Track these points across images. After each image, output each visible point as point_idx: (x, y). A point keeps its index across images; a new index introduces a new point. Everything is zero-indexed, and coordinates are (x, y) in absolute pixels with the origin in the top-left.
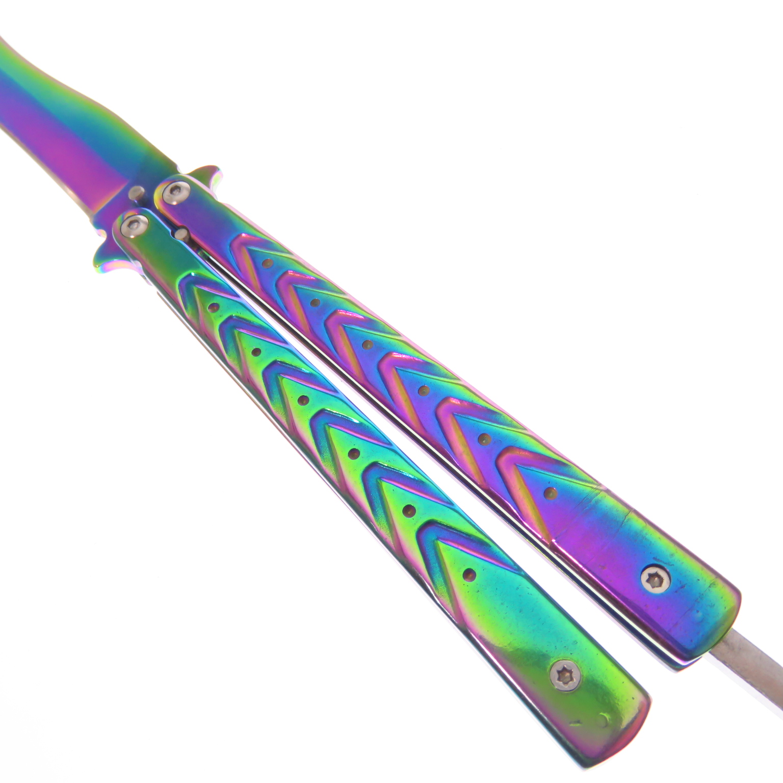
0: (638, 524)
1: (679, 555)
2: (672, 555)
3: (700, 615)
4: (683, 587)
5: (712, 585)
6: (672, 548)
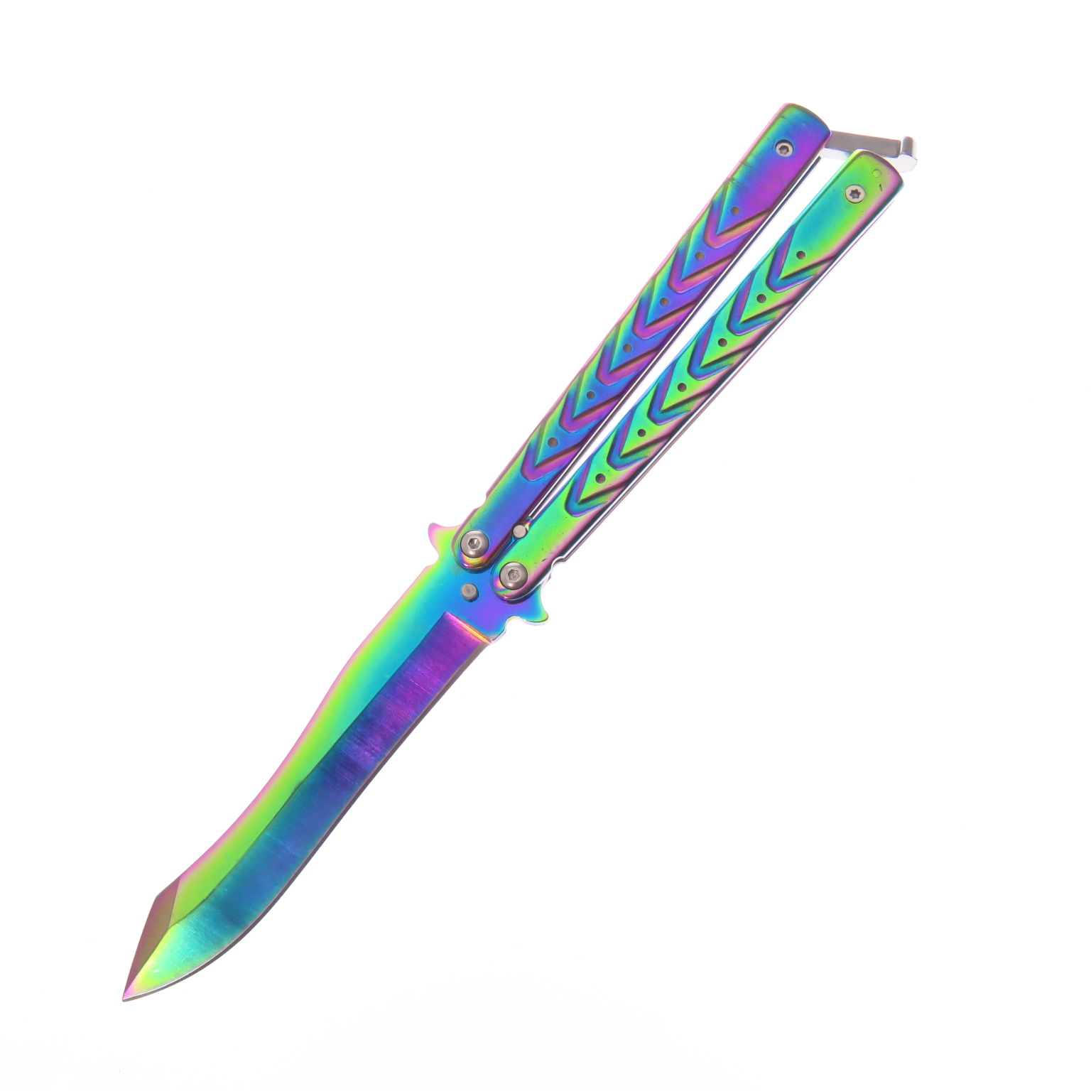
0: (750, 159)
1: (769, 135)
2: (768, 139)
3: (804, 124)
4: (788, 133)
5: (783, 117)
6: (765, 139)
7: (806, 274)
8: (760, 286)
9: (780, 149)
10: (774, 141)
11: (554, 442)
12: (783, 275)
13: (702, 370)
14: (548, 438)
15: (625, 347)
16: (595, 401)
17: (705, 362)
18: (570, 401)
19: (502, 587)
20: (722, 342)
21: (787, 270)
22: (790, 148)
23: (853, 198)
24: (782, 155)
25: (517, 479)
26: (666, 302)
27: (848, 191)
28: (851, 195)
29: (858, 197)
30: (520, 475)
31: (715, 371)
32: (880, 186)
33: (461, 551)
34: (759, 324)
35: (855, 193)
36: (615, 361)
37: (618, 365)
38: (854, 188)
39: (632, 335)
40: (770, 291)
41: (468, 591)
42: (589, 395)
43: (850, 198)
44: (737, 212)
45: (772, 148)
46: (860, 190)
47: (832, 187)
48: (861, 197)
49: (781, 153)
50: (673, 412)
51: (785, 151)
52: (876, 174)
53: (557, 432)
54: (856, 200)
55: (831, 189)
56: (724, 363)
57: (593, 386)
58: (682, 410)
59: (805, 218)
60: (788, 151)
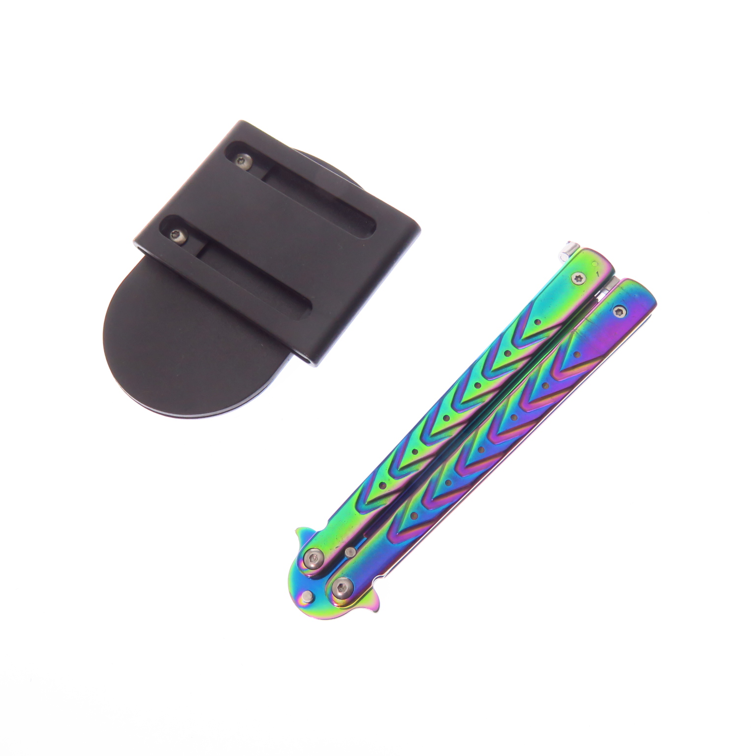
4: (624, 301)
7: (541, 336)
8: (507, 345)
9: (616, 311)
10: (613, 305)
11: (415, 516)
12: (524, 336)
13: (462, 405)
14: (411, 513)
15: (480, 449)
16: (452, 487)
17: (464, 400)
18: (432, 485)
20: (477, 385)
21: (527, 333)
22: (624, 312)
23: (577, 281)
24: (618, 316)
25: (383, 542)
26: (515, 418)
27: (574, 277)
28: (575, 279)
29: (581, 281)
30: (386, 538)
31: (471, 406)
32: (597, 273)
33: (332, 592)
34: (506, 372)
35: (578, 278)
36: (470, 459)
37: (473, 461)
38: (578, 274)
39: (487, 440)
40: (514, 348)
42: (447, 482)
43: (575, 281)
44: (578, 355)
45: (610, 310)
46: (582, 276)
47: (561, 273)
48: (583, 281)
49: (617, 314)
50: (439, 437)
51: (620, 313)
52: (594, 264)
53: (418, 508)
54: (579, 283)
55: (560, 274)
56: (479, 400)
57: (450, 476)
58: (446, 435)
59: (541, 295)
60: (622, 313)
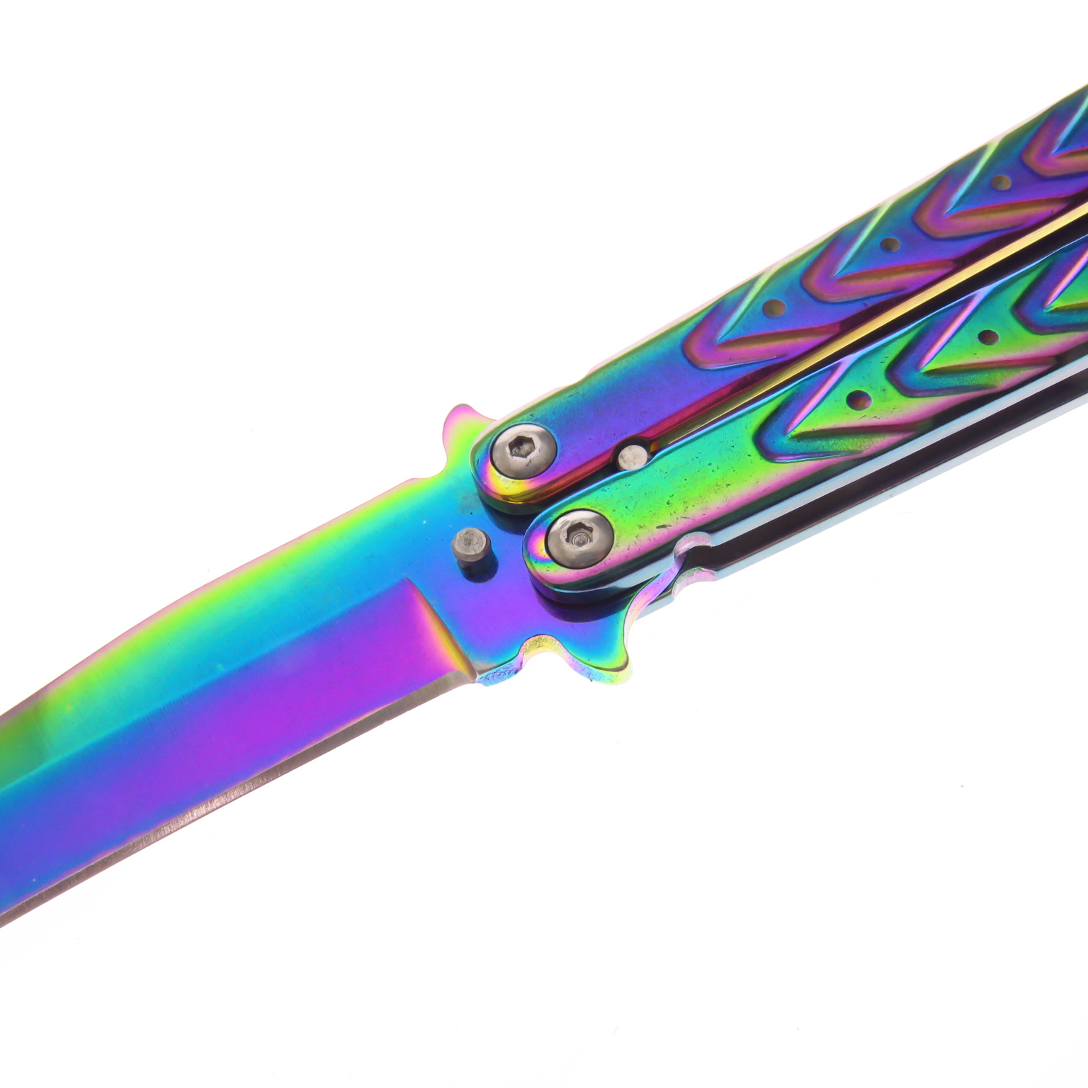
19: (544, 553)
41: (468, 542)
